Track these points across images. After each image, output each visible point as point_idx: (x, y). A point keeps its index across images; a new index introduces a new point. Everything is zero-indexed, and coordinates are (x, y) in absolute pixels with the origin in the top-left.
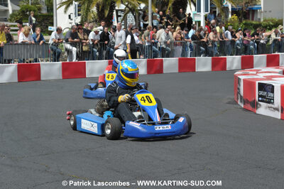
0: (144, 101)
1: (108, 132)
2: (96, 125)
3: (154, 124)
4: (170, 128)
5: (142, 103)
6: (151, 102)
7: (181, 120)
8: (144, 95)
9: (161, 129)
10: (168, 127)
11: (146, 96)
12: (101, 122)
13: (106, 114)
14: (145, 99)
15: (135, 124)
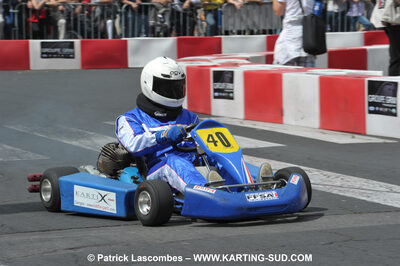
0: (215, 143)
1: (145, 209)
2: (113, 196)
3: (240, 189)
4: (275, 197)
5: (211, 148)
6: (229, 145)
7: (295, 180)
8: (213, 131)
9: (259, 199)
10: (271, 196)
11: (217, 134)
12: (126, 190)
13: (128, 175)
14: (216, 139)
15: (205, 189)
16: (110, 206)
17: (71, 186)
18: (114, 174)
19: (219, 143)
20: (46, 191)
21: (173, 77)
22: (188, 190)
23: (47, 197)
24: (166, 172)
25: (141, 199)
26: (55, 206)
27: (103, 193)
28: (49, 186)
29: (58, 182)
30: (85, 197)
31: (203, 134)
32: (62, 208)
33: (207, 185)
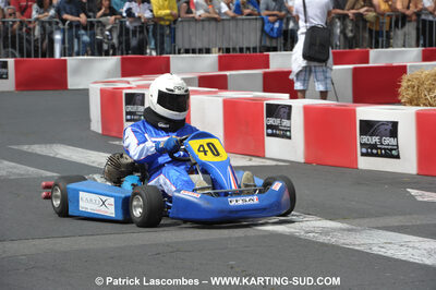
0: (205, 152)
1: (137, 212)
2: (112, 200)
3: (226, 194)
4: (256, 201)
5: (201, 157)
6: (218, 154)
8: (204, 142)
9: (240, 202)
11: (208, 144)
12: (123, 196)
13: (129, 182)
14: (207, 148)
15: (191, 194)
16: (110, 210)
17: (77, 192)
18: (118, 182)
19: (209, 153)
20: (57, 197)
21: (177, 92)
22: (177, 194)
23: (57, 203)
24: (162, 182)
25: (135, 203)
26: (64, 212)
27: (104, 198)
28: (59, 193)
29: (67, 189)
30: (89, 203)
31: (194, 145)
32: (70, 213)
33: (195, 190)
